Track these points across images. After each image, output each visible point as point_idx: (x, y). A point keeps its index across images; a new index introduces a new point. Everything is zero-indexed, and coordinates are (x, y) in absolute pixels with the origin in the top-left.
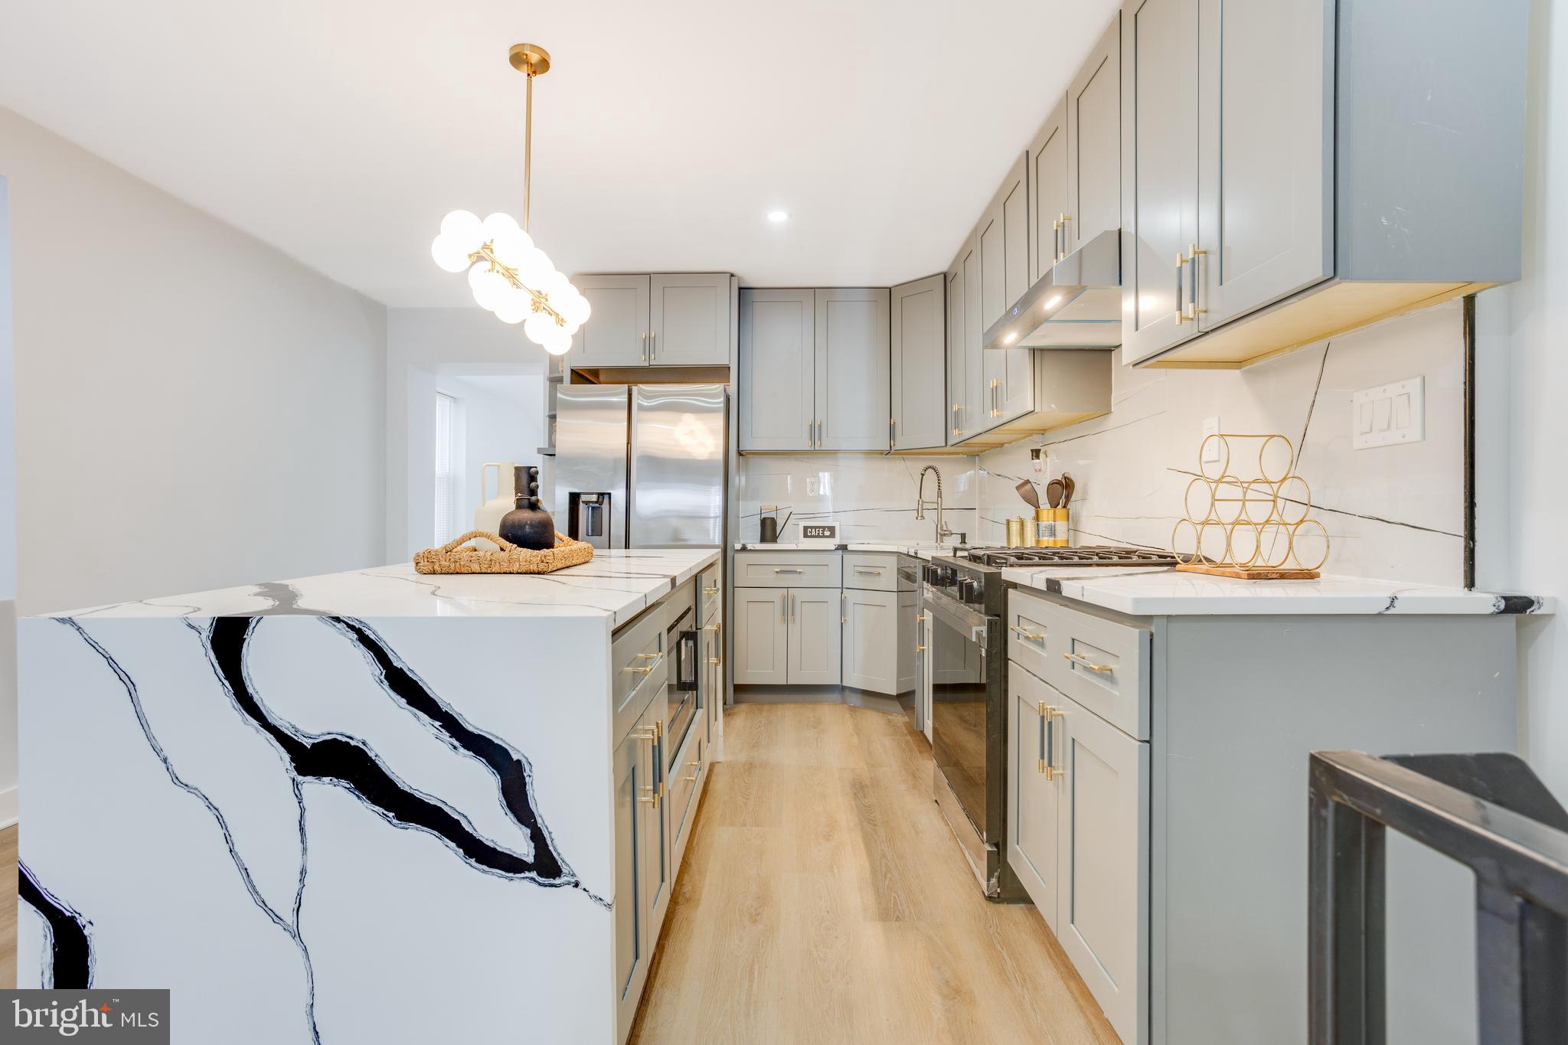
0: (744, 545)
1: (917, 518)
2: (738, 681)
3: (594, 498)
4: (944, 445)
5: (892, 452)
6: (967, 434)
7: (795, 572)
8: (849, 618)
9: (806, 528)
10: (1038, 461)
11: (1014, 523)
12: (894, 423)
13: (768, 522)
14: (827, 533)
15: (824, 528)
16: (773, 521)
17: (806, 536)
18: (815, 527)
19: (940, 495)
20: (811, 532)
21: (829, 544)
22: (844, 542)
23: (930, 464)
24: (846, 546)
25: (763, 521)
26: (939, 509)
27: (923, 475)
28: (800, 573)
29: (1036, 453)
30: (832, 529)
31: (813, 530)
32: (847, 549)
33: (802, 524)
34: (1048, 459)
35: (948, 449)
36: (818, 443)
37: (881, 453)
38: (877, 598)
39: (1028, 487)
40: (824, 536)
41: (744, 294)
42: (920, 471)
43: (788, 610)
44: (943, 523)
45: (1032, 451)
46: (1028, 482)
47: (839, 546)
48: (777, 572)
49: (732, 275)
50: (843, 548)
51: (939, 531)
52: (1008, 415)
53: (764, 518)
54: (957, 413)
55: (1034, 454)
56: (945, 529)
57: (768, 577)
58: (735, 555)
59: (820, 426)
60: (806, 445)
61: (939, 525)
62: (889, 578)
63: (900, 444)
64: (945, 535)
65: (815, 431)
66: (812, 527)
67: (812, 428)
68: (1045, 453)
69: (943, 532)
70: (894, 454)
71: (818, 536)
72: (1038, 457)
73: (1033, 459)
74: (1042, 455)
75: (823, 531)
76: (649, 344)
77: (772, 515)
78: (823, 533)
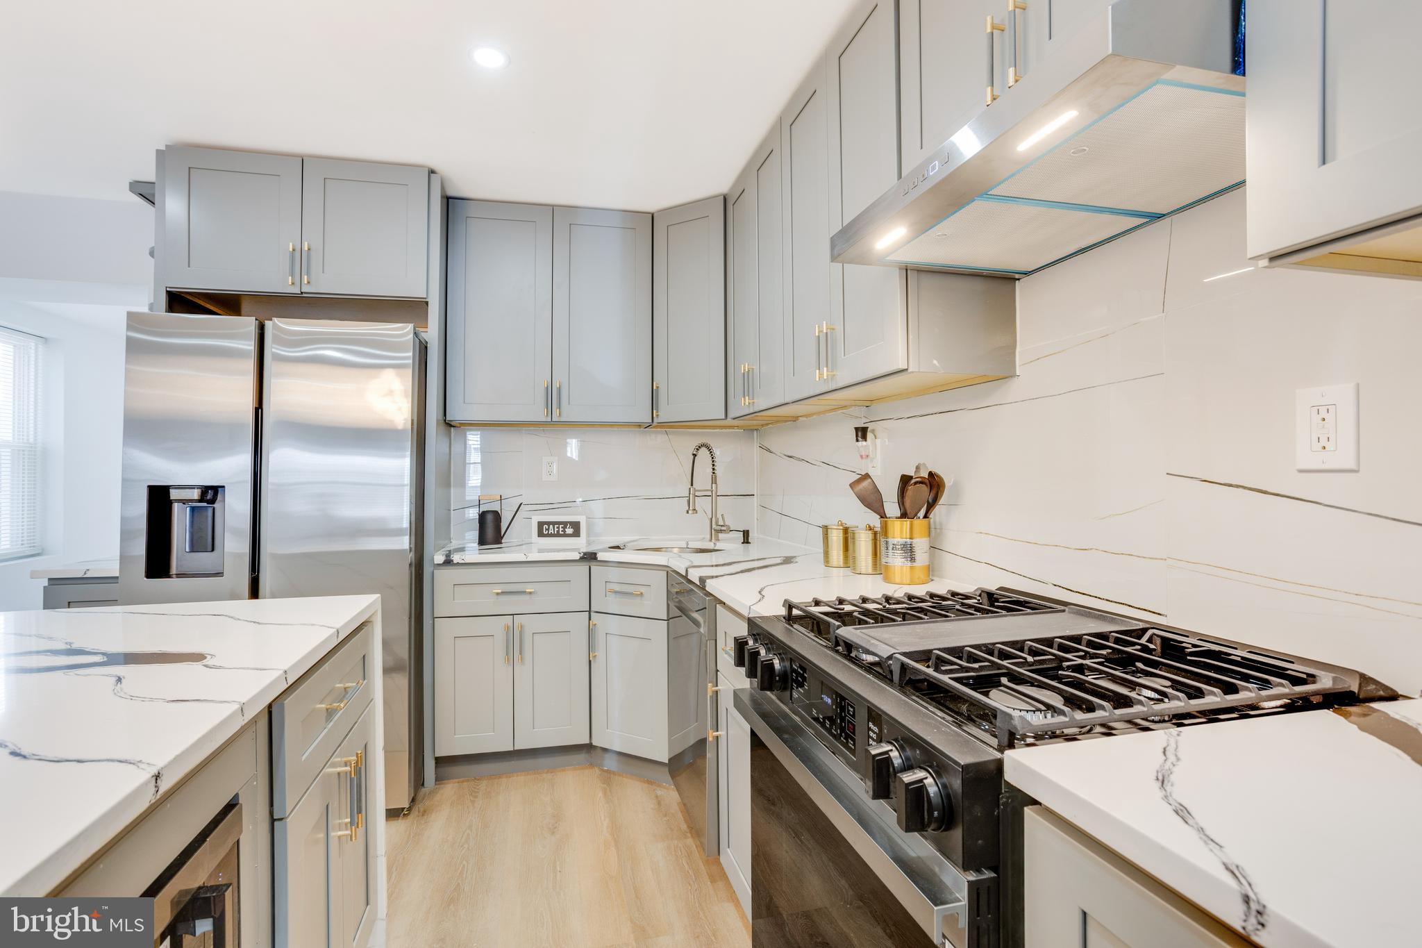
0: (448, 555)
1: (688, 512)
2: (441, 753)
3: (196, 494)
4: (723, 417)
5: (655, 424)
6: (762, 403)
7: (524, 592)
8: (600, 653)
9: (541, 524)
10: (864, 443)
11: (835, 531)
12: (658, 387)
13: (490, 518)
14: (569, 531)
15: (565, 524)
16: (497, 516)
17: (541, 534)
18: (554, 523)
19: (714, 480)
20: (548, 530)
21: (571, 548)
22: (591, 549)
23: (704, 441)
24: (595, 554)
25: (482, 516)
26: (713, 495)
27: (695, 455)
28: (530, 593)
29: (862, 433)
30: (576, 526)
31: (551, 526)
32: (595, 558)
33: (537, 518)
34: (878, 441)
35: (729, 422)
36: (556, 412)
37: (639, 425)
38: (639, 627)
39: (866, 483)
40: (565, 535)
41: (450, 204)
42: (691, 450)
43: (514, 646)
44: (719, 516)
45: (857, 429)
46: (867, 476)
47: (585, 554)
48: (498, 594)
49: (432, 172)
50: (590, 557)
51: (714, 526)
52: (844, 378)
53: (484, 512)
54: (747, 377)
55: (860, 434)
56: (721, 523)
57: (485, 601)
58: (435, 571)
59: (559, 389)
60: (541, 416)
61: (714, 519)
62: (656, 602)
63: (664, 415)
64: (721, 531)
65: (552, 397)
66: (549, 523)
67: (549, 391)
68: (873, 431)
69: (719, 528)
70: (656, 427)
71: (558, 535)
72: (864, 438)
73: (857, 440)
74: (869, 435)
75: (564, 528)
76: (300, 260)
77: (495, 507)
78: (564, 531)
